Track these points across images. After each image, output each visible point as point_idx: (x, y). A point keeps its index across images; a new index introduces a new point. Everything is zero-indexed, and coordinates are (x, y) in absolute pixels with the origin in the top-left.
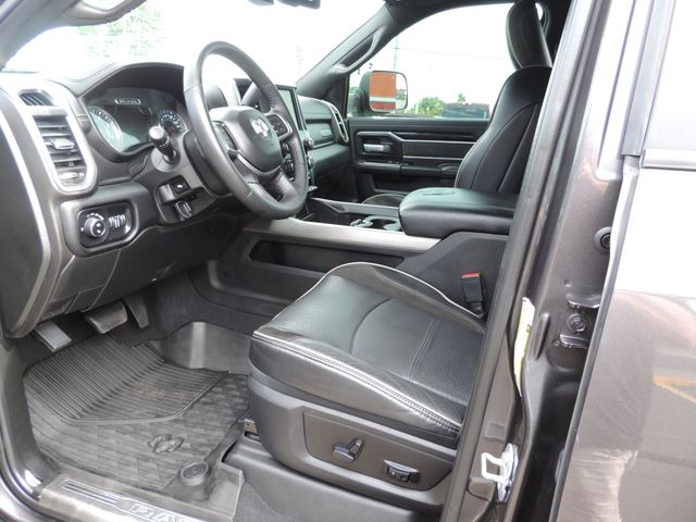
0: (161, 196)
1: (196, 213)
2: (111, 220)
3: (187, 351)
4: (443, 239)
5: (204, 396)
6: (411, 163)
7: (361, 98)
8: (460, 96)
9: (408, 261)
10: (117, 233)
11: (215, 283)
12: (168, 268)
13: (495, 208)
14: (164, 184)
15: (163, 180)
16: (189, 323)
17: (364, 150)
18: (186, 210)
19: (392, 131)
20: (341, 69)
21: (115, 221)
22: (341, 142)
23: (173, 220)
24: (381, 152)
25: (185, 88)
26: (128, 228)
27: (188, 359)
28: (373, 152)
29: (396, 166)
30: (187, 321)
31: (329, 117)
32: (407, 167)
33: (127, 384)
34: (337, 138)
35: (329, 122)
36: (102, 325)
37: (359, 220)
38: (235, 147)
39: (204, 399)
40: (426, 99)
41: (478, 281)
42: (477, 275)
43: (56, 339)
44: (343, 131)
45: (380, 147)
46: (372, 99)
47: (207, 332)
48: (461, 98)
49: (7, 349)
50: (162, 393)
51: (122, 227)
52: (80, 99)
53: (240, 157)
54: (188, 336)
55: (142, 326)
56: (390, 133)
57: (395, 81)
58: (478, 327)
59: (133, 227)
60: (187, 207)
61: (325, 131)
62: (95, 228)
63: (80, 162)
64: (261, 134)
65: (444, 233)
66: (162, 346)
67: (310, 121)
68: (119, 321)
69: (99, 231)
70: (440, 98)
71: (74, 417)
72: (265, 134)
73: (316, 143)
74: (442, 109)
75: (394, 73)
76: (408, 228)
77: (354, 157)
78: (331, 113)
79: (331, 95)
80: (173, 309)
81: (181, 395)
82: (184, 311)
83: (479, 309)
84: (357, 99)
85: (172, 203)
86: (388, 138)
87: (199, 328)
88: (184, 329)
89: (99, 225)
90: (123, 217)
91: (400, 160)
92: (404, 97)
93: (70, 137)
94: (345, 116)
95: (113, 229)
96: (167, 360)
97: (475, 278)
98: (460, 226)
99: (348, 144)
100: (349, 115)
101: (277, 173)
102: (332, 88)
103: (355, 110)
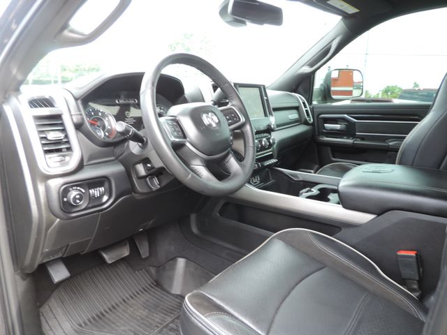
0: (137, 172)
1: (163, 184)
2: (91, 191)
3: (171, 279)
4: (379, 215)
5: (173, 321)
6: (363, 138)
7: (325, 90)
8: (415, 83)
9: (344, 232)
10: (96, 201)
11: (195, 230)
12: (151, 222)
13: (435, 189)
14: (139, 163)
15: (136, 160)
16: (174, 259)
17: (324, 128)
18: (156, 184)
19: (348, 114)
20: (307, 70)
21: (95, 192)
22: (306, 123)
23: (145, 190)
24: (338, 130)
25: (141, 91)
26: (105, 198)
27: (171, 285)
28: (332, 130)
29: (350, 141)
30: (174, 256)
31: (296, 105)
32: (359, 142)
33: (124, 301)
34: (303, 120)
35: (297, 108)
36: (108, 257)
37: (308, 189)
38: (185, 136)
39: (171, 325)
40: (388, 87)
41: (415, 260)
42: (413, 254)
43: (59, 273)
44: (308, 115)
45: (338, 126)
46: (332, 89)
47: (187, 266)
48: (416, 85)
49: (24, 279)
50: (145, 313)
51: (101, 196)
52: (79, 102)
53: (188, 145)
54: (173, 268)
55: (143, 257)
56: (346, 115)
57: (352, 76)
58: (413, 309)
59: (110, 197)
60: (156, 181)
61: (293, 115)
62: (75, 198)
63: (69, 149)
64: (210, 125)
65: (381, 210)
66: (157, 272)
67: (276, 109)
68: (122, 254)
69: (78, 201)
70: (399, 86)
71: (80, 325)
72: (214, 125)
73: (278, 126)
74: (399, 93)
75: (351, 71)
76: (346, 202)
77: (317, 134)
78: (299, 102)
79: (300, 89)
80: (166, 246)
81: (157, 317)
82: (172, 248)
83: (415, 287)
84: (321, 90)
85: (144, 177)
86: (344, 120)
87: (181, 262)
88: (171, 262)
89: (78, 197)
90: (102, 189)
91: (354, 136)
92: (360, 87)
93: (64, 130)
94: (310, 103)
95: (92, 199)
96: (158, 284)
97: (411, 257)
98: (396, 206)
99: (313, 124)
100: (315, 103)
101: (226, 156)
102: (301, 84)
103: (320, 99)
